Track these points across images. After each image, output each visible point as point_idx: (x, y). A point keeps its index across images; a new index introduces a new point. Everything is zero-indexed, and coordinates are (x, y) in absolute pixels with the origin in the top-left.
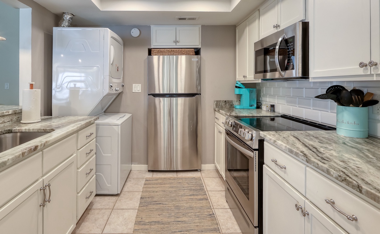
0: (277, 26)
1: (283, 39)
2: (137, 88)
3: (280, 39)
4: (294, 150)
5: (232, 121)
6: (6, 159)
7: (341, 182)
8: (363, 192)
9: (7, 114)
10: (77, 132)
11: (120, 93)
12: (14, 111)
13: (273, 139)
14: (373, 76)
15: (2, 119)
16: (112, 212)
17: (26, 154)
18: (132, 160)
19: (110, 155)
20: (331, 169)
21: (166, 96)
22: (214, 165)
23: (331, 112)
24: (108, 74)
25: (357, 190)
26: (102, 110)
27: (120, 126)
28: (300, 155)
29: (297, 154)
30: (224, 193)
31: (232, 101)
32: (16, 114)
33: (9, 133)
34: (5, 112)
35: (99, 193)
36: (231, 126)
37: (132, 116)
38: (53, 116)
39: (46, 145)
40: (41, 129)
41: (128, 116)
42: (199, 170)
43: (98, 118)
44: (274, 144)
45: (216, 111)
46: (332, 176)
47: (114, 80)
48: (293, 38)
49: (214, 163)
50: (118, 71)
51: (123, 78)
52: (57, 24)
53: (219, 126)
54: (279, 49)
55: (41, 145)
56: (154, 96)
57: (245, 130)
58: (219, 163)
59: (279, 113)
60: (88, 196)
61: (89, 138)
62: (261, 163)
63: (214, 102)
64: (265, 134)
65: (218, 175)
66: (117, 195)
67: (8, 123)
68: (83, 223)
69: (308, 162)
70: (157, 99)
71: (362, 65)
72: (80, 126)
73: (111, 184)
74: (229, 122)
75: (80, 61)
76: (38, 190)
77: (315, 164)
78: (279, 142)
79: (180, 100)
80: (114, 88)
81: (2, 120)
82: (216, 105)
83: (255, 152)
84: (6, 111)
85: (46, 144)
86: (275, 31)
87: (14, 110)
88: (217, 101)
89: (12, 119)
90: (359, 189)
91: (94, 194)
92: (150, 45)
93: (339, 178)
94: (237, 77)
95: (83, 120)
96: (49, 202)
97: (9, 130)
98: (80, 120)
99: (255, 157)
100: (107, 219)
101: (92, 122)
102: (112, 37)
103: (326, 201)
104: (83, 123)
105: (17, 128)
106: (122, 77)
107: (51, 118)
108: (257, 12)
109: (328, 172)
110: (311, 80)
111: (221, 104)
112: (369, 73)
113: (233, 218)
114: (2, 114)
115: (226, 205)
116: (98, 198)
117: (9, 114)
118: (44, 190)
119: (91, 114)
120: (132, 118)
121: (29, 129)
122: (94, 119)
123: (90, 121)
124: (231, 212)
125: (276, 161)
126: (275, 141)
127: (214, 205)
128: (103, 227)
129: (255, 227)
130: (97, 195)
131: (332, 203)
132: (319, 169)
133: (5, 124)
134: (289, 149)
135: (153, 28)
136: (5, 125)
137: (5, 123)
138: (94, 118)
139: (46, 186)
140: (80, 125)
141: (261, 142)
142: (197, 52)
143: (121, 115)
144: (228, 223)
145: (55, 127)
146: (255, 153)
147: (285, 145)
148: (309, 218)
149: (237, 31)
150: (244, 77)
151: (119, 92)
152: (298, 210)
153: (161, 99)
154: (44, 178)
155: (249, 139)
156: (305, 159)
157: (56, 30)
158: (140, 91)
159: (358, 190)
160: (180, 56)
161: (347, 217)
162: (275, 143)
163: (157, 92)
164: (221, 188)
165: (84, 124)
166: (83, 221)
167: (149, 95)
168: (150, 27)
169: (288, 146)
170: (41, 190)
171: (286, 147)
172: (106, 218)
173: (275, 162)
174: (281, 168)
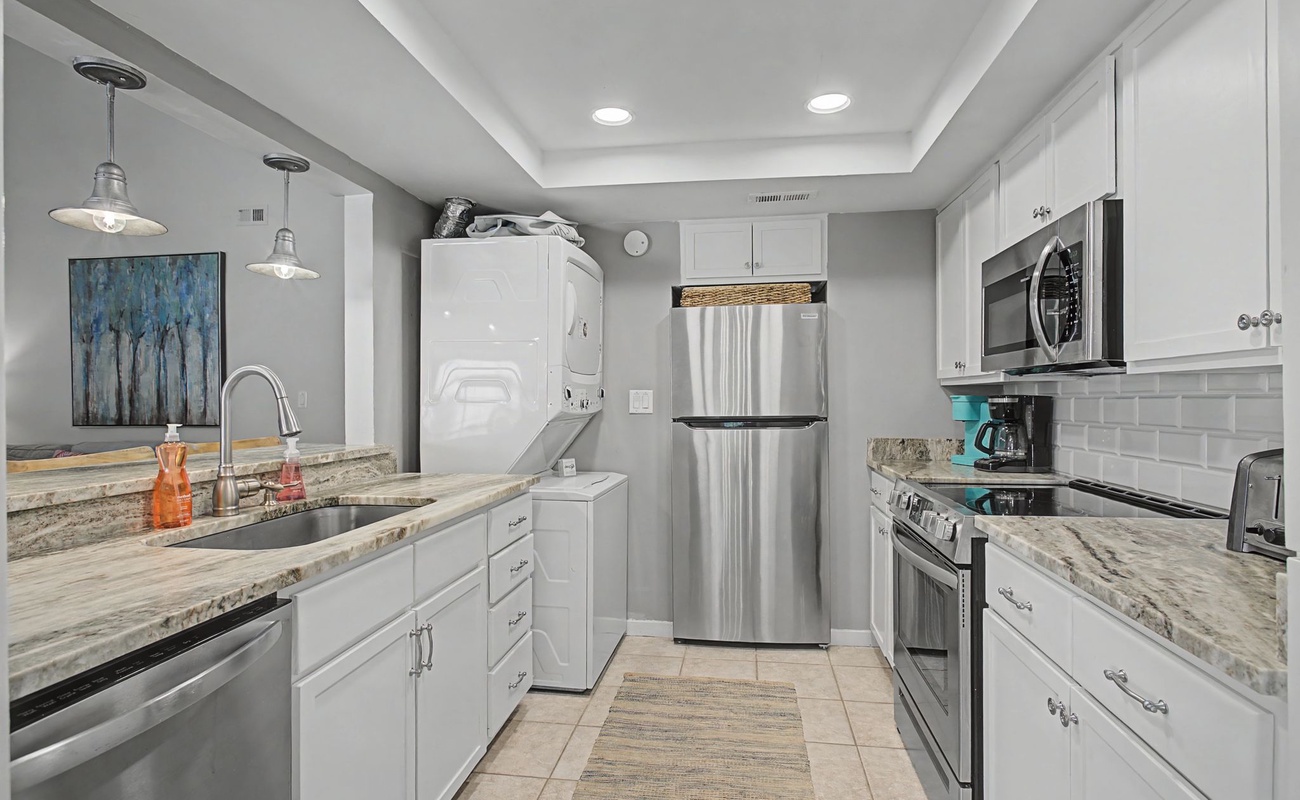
0: (1044, 213)
1: (1055, 250)
2: (642, 401)
3: (1047, 250)
4: (1047, 555)
5: (910, 492)
6: (349, 548)
7: (1136, 620)
8: (1173, 636)
9: (324, 461)
10: (486, 508)
11: (593, 416)
12: (338, 455)
13: (1004, 531)
14: (1277, 353)
15: (316, 473)
16: (576, 733)
17: (383, 543)
18: (628, 610)
19: (566, 581)
20: (1119, 593)
21: (726, 424)
22: (868, 631)
23: (1210, 468)
24: (561, 363)
25: (1163, 635)
26: (547, 462)
27: (591, 504)
28: (1059, 565)
29: (1051, 565)
30: (890, 710)
31: (922, 443)
32: (343, 463)
33: (331, 506)
34: (320, 455)
35: (542, 683)
36: (908, 508)
37: (628, 479)
38: (421, 473)
39: (423, 531)
40: (404, 499)
41: (615, 478)
42: (824, 646)
43: (538, 480)
44: (1006, 546)
45: (873, 469)
46: (1119, 608)
47: (577, 378)
48: (1079, 247)
49: (868, 626)
50: (585, 335)
51: (603, 372)
52: (432, 232)
53: (880, 513)
54: (1042, 277)
55: (412, 527)
56: (690, 425)
57: (938, 514)
58: (881, 628)
59: (1067, 477)
60: (514, 683)
61: (515, 529)
62: (979, 604)
63: (869, 443)
64: (987, 521)
65: (878, 661)
66: (586, 692)
67: (327, 483)
68: (502, 752)
69: (1073, 582)
70: (698, 433)
71: (1244, 323)
72: (495, 495)
73: (569, 662)
74: (900, 496)
75: (492, 327)
76: (406, 634)
77: (1087, 585)
78: (1017, 539)
79: (769, 435)
80: (576, 399)
81: (315, 476)
82: (875, 451)
83: (961, 572)
85: (422, 528)
86: (1040, 224)
87: (336, 453)
88: (877, 441)
90: (1167, 629)
91: (528, 683)
92: (678, 276)
93: (1133, 612)
94: (940, 368)
95: (500, 482)
96: (429, 667)
97: (332, 499)
98: (493, 483)
99: (961, 586)
100: (562, 746)
101: (522, 488)
102: (571, 261)
103: (1105, 672)
104: (502, 488)
105: (350, 496)
106: (600, 369)
107: (419, 477)
108: (995, 168)
109: (1111, 599)
110: (1129, 369)
111: (888, 449)
112: (1264, 345)
113: (911, 771)
114: (314, 461)
115: (896, 740)
116: (538, 697)
117: (328, 461)
118: (418, 636)
119: (515, 471)
120: (628, 488)
121: (376, 499)
122: (528, 482)
123: (519, 486)
124: (907, 758)
125: (1011, 594)
126: (1007, 538)
127: (859, 738)
128: (552, 764)
129: (963, 785)
130: (533, 689)
131: (1121, 680)
132: (1095, 596)
133: (321, 485)
134: (1036, 552)
135: (685, 227)
136: (322, 489)
137: (321, 482)
138: (528, 479)
139: (422, 629)
140: (495, 492)
141: (978, 544)
142: (818, 293)
143: (598, 476)
144: (896, 785)
145: (436, 494)
146: (961, 575)
147: (1027, 544)
148: (1078, 731)
149: (939, 225)
150: (958, 365)
151: (592, 409)
152: (1053, 712)
153: (712, 432)
154: (417, 609)
155: (946, 538)
156: (1068, 574)
157: (427, 245)
158: (650, 411)
159: (1166, 634)
160: (765, 307)
161: (1143, 703)
162: (1009, 542)
163: (698, 412)
164: (886, 696)
165: (504, 491)
166: (503, 746)
167: (674, 420)
168: (678, 224)
169: (1034, 547)
170: (411, 635)
171: (1030, 549)
172: (559, 745)
173: (1008, 595)
174: (1019, 607)
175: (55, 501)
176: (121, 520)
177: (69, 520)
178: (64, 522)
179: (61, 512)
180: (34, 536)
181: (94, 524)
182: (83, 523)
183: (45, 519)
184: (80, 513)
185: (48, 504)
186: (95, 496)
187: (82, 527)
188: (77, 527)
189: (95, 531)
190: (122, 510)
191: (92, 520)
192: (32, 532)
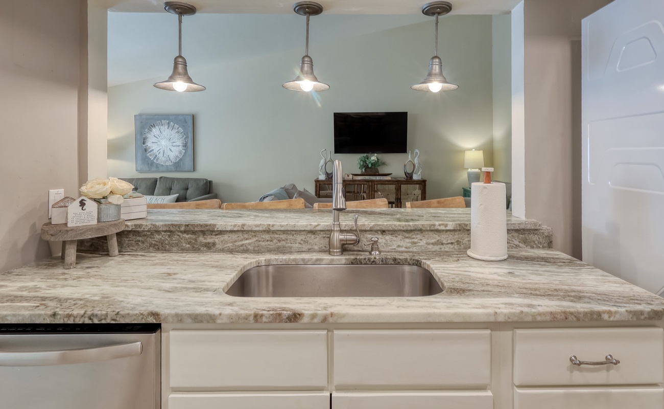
12: (460, 225)
15: (436, 236)
33: (417, 266)
55: (313, 316)
67: (450, 245)
81: (436, 239)
84: (441, 223)
85: (330, 320)
87: (459, 222)
89: (460, 240)
97: (418, 261)
105: (427, 262)
114: (430, 227)
117: (448, 228)
133: (442, 246)
136: (443, 249)
137: (442, 244)
175: (246, 228)
176: (283, 243)
177: (257, 238)
178: (254, 239)
179: (253, 234)
180: (241, 243)
181: (269, 243)
182: (263, 241)
183: (246, 236)
184: (262, 236)
185: (242, 229)
186: (264, 229)
187: (263, 243)
188: (260, 243)
189: (269, 247)
190: (284, 238)
191: (268, 241)
192: (240, 241)
